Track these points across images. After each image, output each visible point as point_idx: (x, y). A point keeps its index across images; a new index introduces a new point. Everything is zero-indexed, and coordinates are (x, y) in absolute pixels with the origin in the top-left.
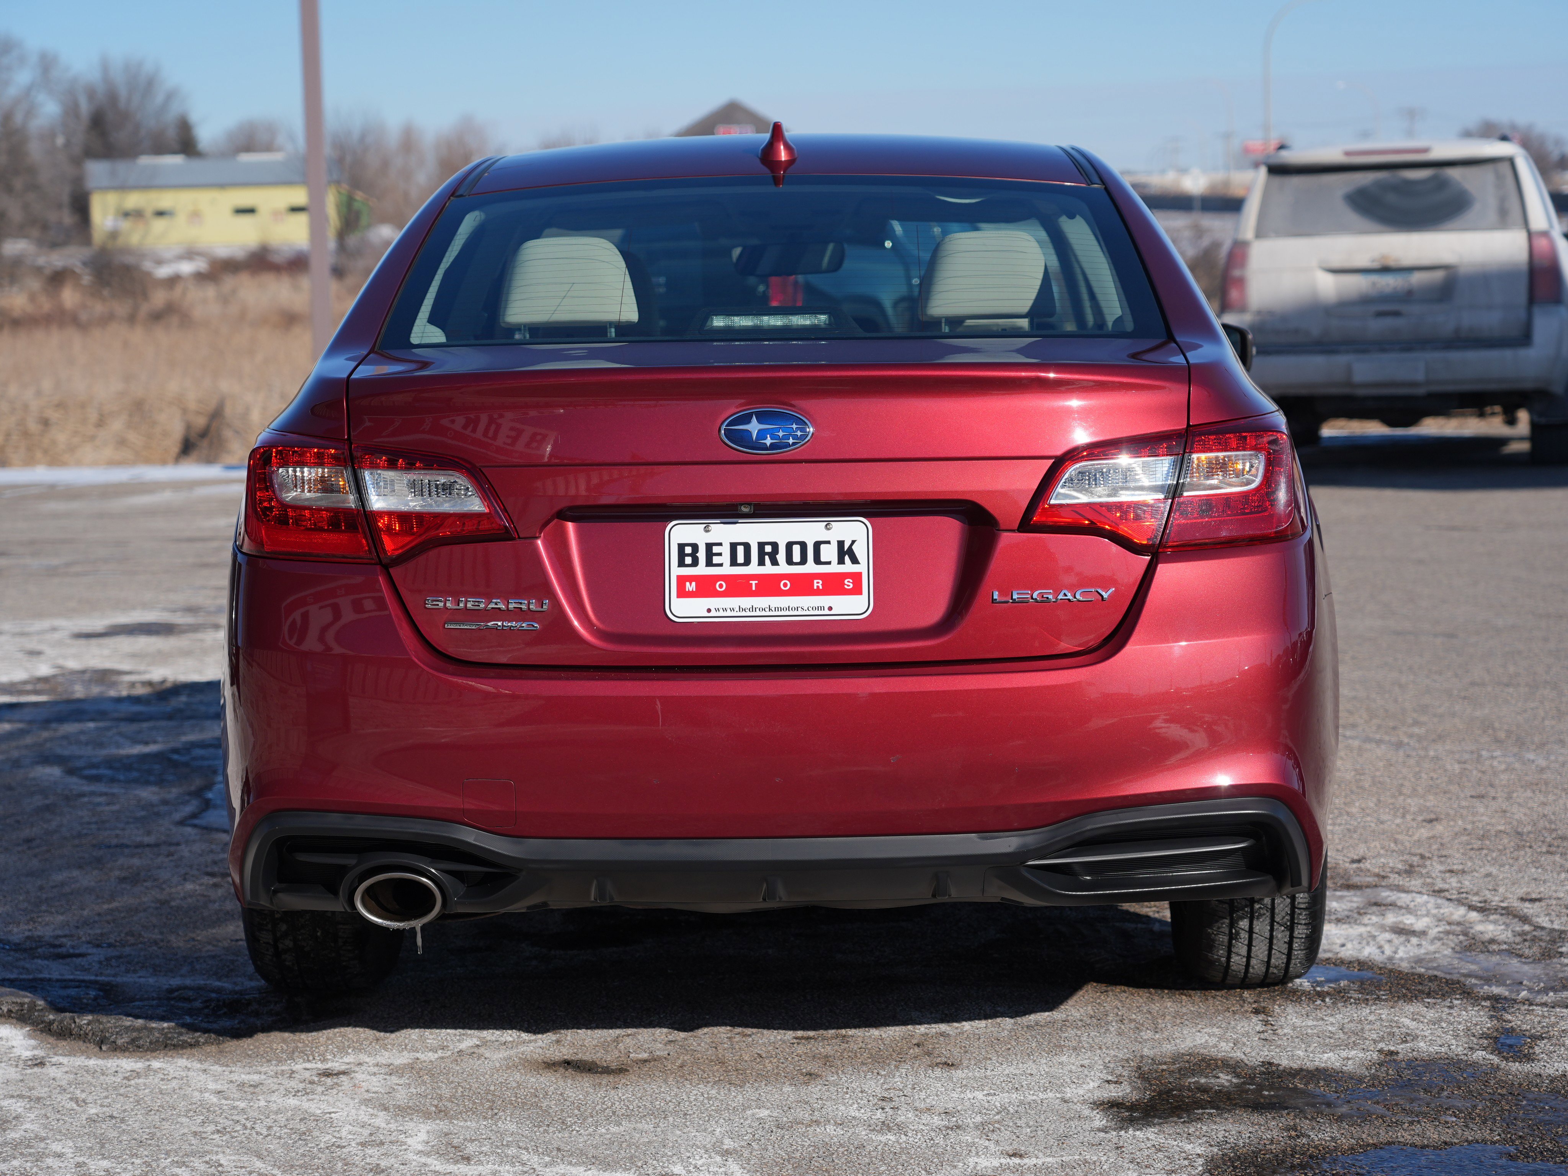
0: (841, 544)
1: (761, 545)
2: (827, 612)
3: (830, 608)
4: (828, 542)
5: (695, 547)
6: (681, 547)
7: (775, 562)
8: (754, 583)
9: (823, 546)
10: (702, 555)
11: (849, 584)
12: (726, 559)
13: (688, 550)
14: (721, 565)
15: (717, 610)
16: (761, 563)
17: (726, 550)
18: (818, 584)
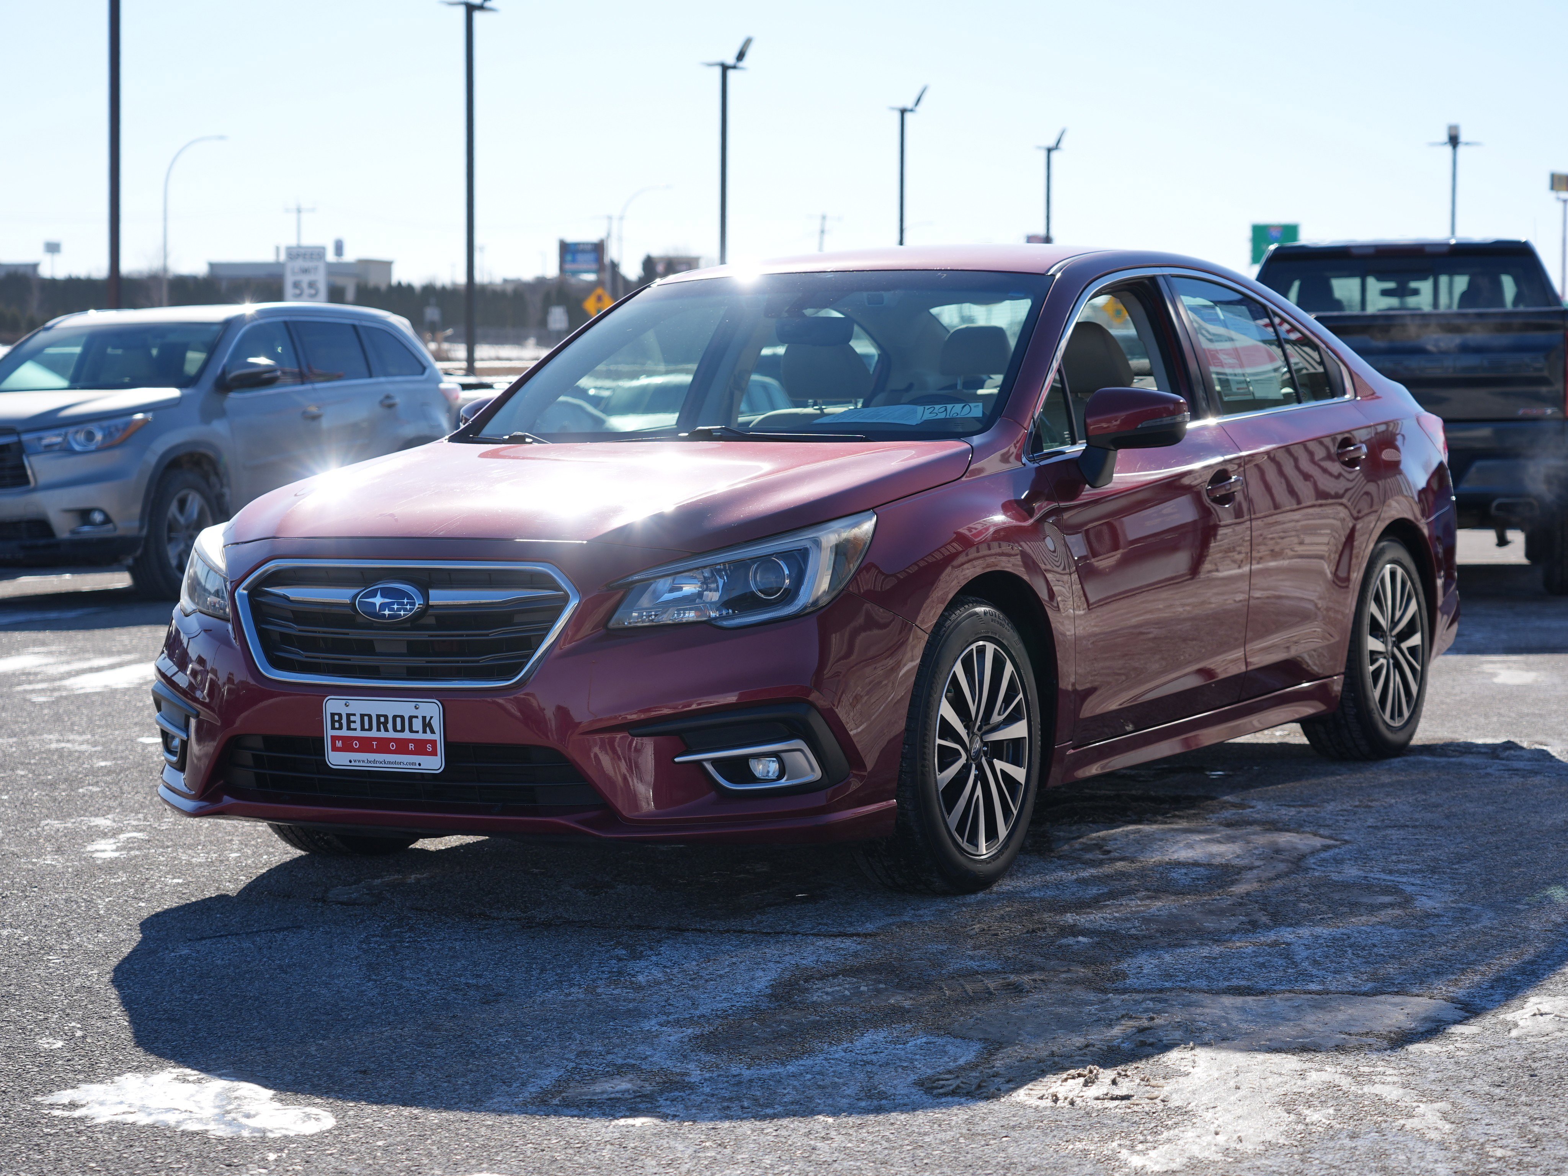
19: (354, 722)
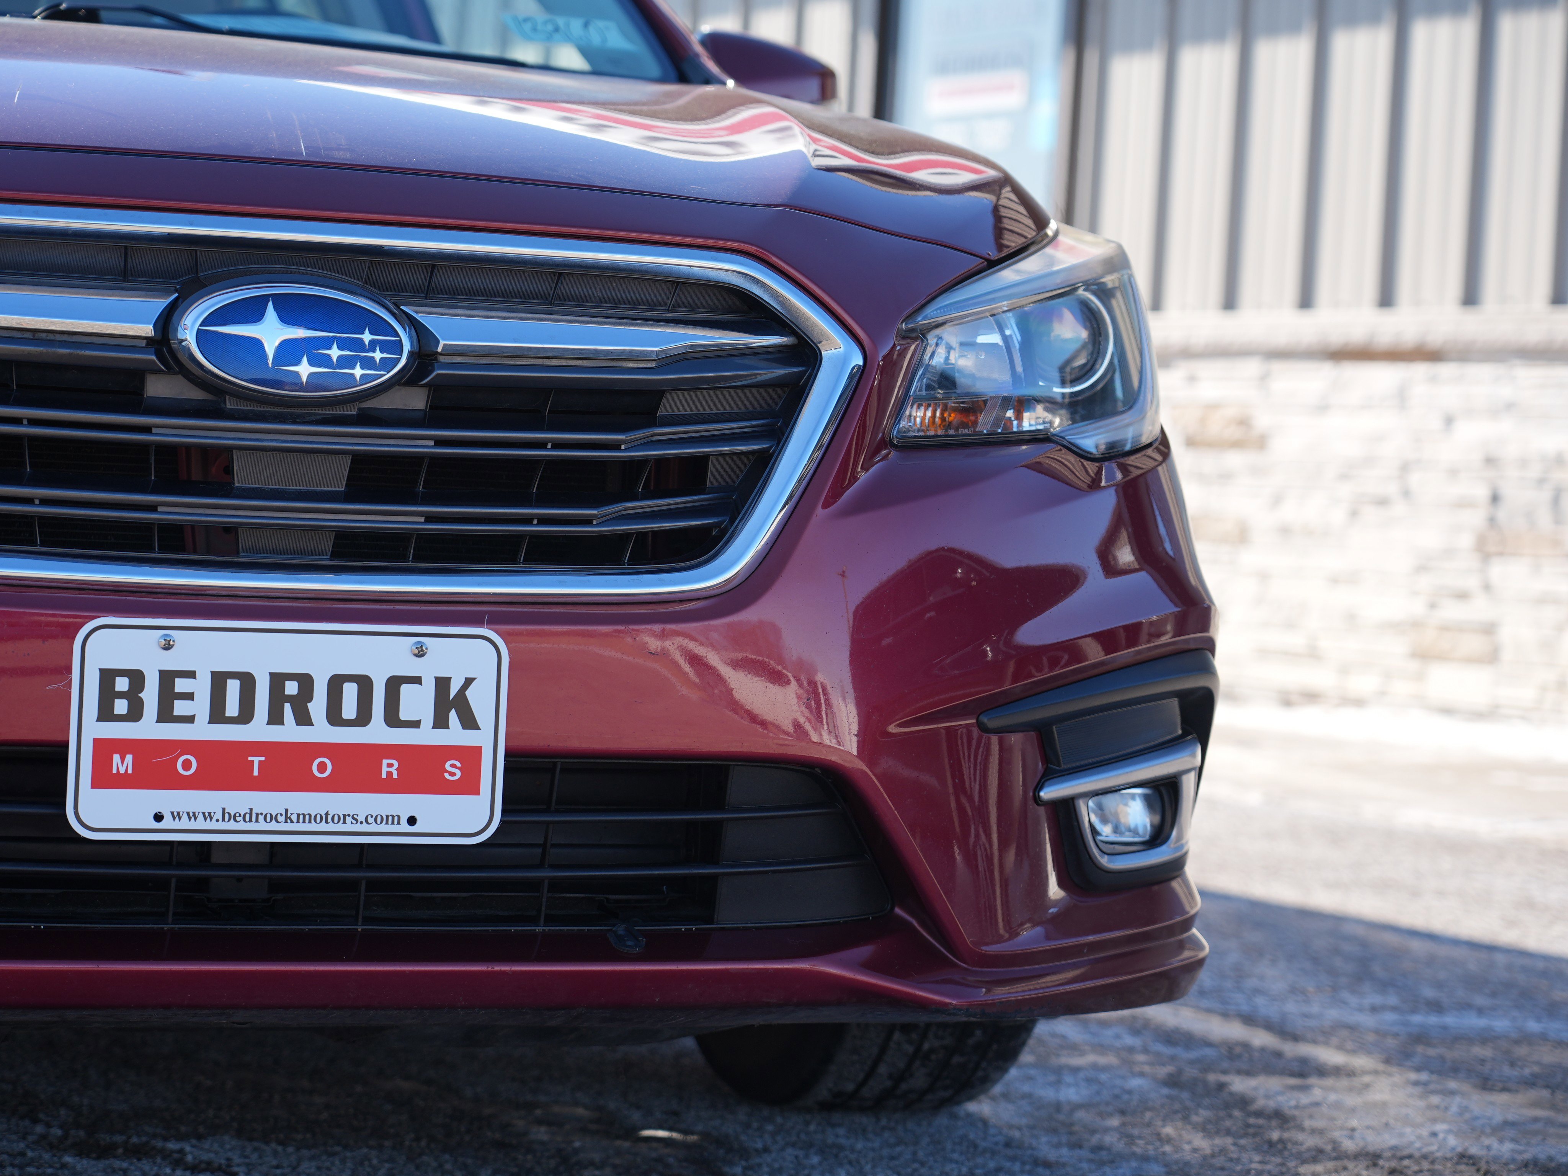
19: (189, 696)
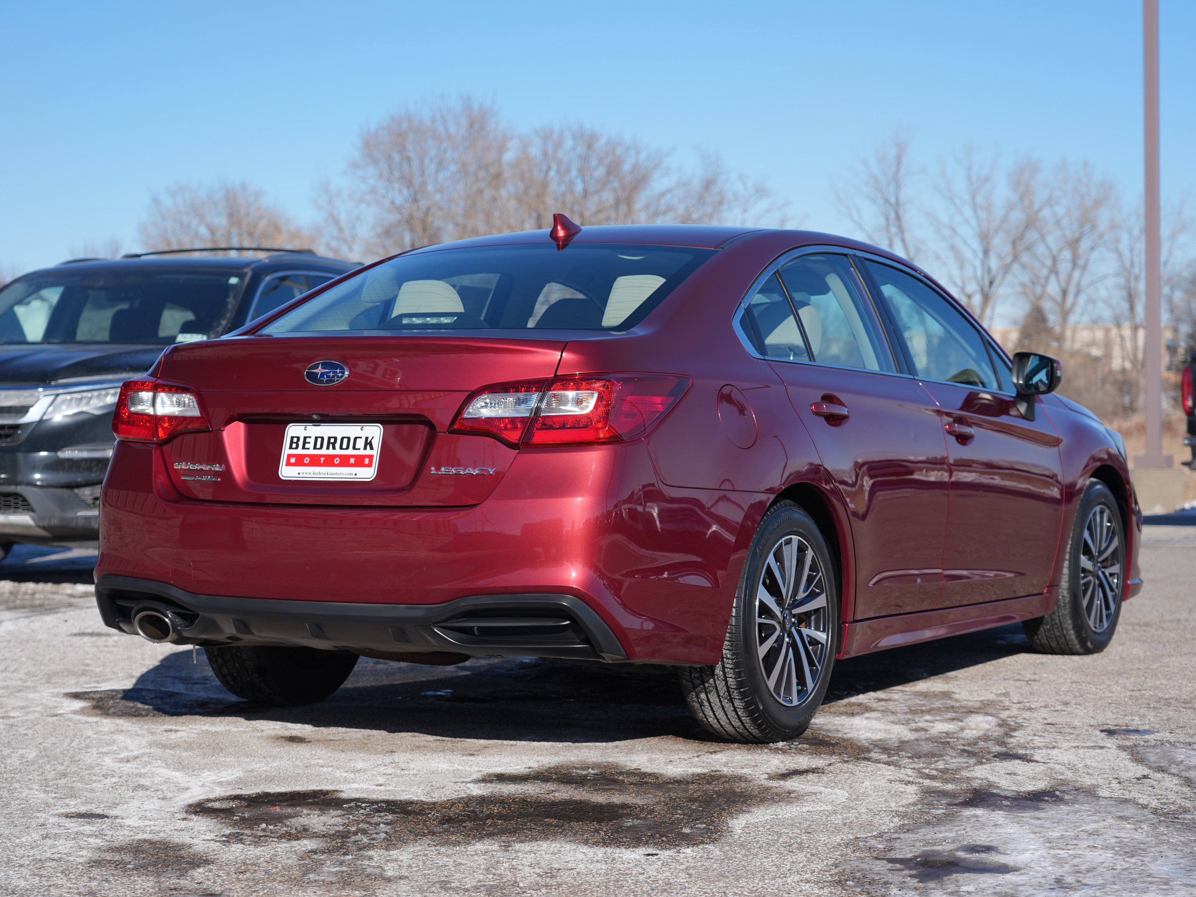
0: (367, 438)
1: (329, 438)
2: (354, 476)
3: (356, 475)
4: (361, 438)
5: (298, 438)
6: (292, 438)
7: (334, 448)
8: (322, 459)
9: (358, 440)
10: (301, 443)
11: (367, 461)
12: (311, 446)
13: (295, 440)
14: (308, 449)
15: (303, 473)
16: (328, 448)
17: (312, 441)
18: (352, 460)
